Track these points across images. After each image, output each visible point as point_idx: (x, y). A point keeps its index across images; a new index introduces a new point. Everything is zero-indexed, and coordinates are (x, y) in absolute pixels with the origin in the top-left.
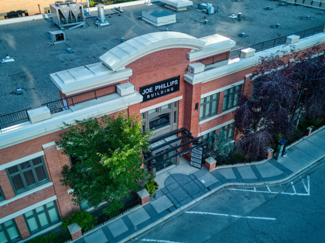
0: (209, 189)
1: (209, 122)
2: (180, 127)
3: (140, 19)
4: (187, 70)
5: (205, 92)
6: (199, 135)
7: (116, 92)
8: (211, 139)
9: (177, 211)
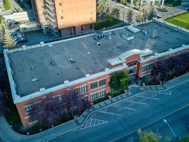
0: (143, 91)
1: (144, 73)
2: (135, 74)
3: (121, 37)
4: (139, 59)
5: (143, 65)
6: (141, 76)
7: (122, 65)
8: (144, 78)
9: (134, 96)
